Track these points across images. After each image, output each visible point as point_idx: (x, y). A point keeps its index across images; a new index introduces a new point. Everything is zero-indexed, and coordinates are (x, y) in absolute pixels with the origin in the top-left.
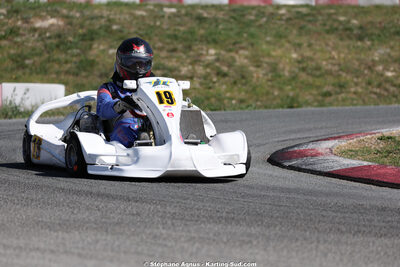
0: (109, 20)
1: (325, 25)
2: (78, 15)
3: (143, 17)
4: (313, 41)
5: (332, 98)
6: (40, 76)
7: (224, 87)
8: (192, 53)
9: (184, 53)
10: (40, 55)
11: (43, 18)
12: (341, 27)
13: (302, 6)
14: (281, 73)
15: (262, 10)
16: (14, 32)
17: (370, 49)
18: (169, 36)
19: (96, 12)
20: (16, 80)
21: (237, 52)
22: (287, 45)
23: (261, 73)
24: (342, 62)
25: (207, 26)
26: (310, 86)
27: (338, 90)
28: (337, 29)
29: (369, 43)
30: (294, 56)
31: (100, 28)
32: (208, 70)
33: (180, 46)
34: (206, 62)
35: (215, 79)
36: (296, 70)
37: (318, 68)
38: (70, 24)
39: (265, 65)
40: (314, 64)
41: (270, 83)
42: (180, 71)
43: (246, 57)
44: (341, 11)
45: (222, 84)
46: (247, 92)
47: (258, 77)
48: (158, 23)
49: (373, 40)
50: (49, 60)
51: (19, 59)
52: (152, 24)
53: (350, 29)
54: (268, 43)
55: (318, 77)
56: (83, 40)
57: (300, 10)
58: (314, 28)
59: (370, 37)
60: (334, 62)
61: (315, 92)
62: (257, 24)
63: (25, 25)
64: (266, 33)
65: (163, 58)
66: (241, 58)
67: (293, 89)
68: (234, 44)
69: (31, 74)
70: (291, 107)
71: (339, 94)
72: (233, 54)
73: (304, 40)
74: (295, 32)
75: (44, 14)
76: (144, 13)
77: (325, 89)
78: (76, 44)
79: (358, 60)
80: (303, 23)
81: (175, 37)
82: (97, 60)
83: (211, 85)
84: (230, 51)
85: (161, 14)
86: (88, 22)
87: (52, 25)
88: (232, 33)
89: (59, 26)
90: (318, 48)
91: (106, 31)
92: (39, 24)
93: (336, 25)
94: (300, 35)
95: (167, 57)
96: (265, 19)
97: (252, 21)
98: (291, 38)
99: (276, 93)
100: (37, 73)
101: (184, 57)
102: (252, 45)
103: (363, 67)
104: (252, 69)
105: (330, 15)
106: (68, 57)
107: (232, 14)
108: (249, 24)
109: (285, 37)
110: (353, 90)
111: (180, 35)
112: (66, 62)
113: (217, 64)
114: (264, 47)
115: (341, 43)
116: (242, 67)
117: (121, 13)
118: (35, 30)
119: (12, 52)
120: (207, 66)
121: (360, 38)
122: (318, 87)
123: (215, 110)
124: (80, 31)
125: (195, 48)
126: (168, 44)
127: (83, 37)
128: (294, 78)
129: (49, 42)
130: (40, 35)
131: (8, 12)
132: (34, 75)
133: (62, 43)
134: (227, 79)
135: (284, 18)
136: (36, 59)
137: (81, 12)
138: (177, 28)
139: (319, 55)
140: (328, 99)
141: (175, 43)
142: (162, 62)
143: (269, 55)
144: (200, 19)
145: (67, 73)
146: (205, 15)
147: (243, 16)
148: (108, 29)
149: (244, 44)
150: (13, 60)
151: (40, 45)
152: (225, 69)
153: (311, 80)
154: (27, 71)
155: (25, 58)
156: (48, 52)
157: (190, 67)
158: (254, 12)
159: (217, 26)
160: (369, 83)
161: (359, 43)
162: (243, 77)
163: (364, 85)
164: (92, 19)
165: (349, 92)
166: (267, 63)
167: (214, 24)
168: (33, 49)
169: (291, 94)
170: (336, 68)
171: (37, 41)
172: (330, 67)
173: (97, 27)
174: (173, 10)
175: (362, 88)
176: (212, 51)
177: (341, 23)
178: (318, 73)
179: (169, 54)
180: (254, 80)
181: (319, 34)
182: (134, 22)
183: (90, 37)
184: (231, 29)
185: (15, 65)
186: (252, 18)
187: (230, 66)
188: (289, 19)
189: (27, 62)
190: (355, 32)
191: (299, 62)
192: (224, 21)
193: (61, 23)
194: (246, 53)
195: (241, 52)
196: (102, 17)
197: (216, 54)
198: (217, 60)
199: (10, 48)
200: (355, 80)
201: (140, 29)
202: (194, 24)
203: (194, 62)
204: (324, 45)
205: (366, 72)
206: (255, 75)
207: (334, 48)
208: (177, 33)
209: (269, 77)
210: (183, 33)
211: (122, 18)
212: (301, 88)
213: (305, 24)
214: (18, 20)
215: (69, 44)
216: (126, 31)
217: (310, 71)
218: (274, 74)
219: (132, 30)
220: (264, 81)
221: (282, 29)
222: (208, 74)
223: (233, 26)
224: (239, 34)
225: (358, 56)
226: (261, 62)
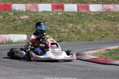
0: (42, 16)
1: (104, 17)
2: (33, 15)
3: (52, 15)
4: (100, 22)
5: (104, 38)
6: (21, 32)
7: (74, 35)
8: (65, 25)
9: (63, 25)
10: (22, 26)
11: (23, 16)
13: (98, 12)
14: (90, 31)
15: (86, 13)
16: (15, 20)
17: (116, 24)
18: (59, 21)
19: (39, 14)
21: (78, 25)
22: (93, 23)
23: (84, 31)
24: (108, 28)
25: (70, 18)
26: (98, 35)
27: (106, 36)
28: (107, 18)
29: (116, 22)
30: (94, 26)
32: (69, 30)
33: (62, 24)
34: (69, 28)
35: (71, 33)
36: (95, 30)
37: (101, 30)
38: (31, 17)
39: (86, 29)
40: (100, 28)
41: (87, 34)
42: (61, 31)
43: (80, 27)
44: (109, 13)
45: (73, 34)
46: (80, 36)
47: (84, 32)
48: (56, 17)
49: (117, 22)
50: (24, 28)
51: (15, 27)
52: (54, 17)
53: (111, 18)
54: (87, 22)
55: (101, 32)
56: (34, 22)
57: (97, 13)
58: (101, 18)
59: (117, 20)
60: (106, 28)
63: (18, 18)
64: (87, 20)
65: (57, 27)
66: (79, 27)
67: (93, 35)
68: (77, 23)
69: (19, 32)
70: (90, 41)
71: (107, 37)
73: (98, 21)
74: (95, 19)
75: (24, 15)
76: (52, 14)
77: (102, 36)
78: (32, 23)
79: (113, 27)
80: (97, 17)
81: (60, 21)
83: (70, 34)
84: (76, 25)
85: (57, 14)
86: (36, 17)
87: (26, 18)
88: (77, 20)
89: (28, 18)
90: (101, 24)
91: (41, 19)
92: (22, 17)
93: (107, 17)
95: (58, 27)
96: (87, 16)
97: (83, 16)
98: (94, 21)
99: (88, 37)
100: (20, 31)
102: (82, 23)
103: (114, 29)
104: (82, 30)
105: (106, 14)
106: (30, 27)
107: (78, 14)
108: (82, 17)
109: (92, 21)
110: (110, 36)
112: (29, 28)
113: (72, 29)
114: (86, 24)
115: (108, 22)
116: (79, 29)
117: (46, 14)
118: (21, 19)
119: (14, 25)
120: (69, 29)
121: (114, 21)
122: (101, 35)
123: (68, 42)
124: (33, 19)
125: (66, 24)
126: (58, 23)
128: (94, 32)
129: (24, 23)
130: (22, 21)
131: (13, 14)
132: (20, 32)
133: (28, 23)
134: (75, 33)
135: (92, 15)
136: (20, 27)
137: (34, 14)
138: (61, 18)
139: (101, 26)
140: (103, 38)
141: (60, 22)
142: (56, 28)
143: (87, 26)
144: (68, 16)
145: (29, 31)
146: (70, 15)
147: (81, 15)
149: (80, 23)
150: (14, 28)
151: (22, 23)
152: (74, 30)
153: (98, 33)
154: (18, 31)
156: (24, 26)
157: (64, 29)
158: (84, 14)
159: (73, 18)
160: (115, 34)
161: (113, 22)
162: (79, 32)
163: (114, 34)
164: (37, 16)
165: (109, 36)
166: (86, 28)
168: (20, 25)
169: (93, 37)
170: (106, 29)
171: (21, 22)
172: (104, 29)
173: (38, 18)
174: (61, 13)
175: (113, 35)
176: (71, 25)
177: (109, 17)
178: (101, 31)
179: (58, 26)
180: (82, 33)
181: (102, 20)
182: (50, 17)
183: (36, 21)
184: (77, 19)
186: (83, 15)
187: (75, 29)
188: (94, 16)
189: (18, 28)
190: (112, 19)
191: (96, 28)
192: (75, 16)
193: (28, 17)
194: (81, 25)
195: (79, 25)
196: (40, 15)
197: (72, 26)
198: (72, 27)
199: (13, 24)
200: (111, 33)
201: (51, 19)
202: (66, 17)
203: (66, 28)
204: (103, 23)
205: (115, 30)
206: (83, 32)
207: (106, 24)
208: (61, 20)
209: (87, 32)
210: (63, 20)
211: (46, 16)
212: (95, 35)
213: (98, 17)
214: (16, 16)
215: (30, 23)
216: (47, 19)
217: (98, 30)
218: (88, 31)
219: (49, 19)
220: (85, 33)
221: (91, 18)
222: (69, 31)
223: (78, 18)
224: (79, 20)
225: (112, 26)
226: (85, 28)
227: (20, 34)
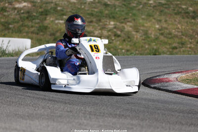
0: (56, 4)
1: (174, 10)
2: (39, 1)
3: (74, 3)
4: (168, 19)
5: (177, 50)
6: (18, 34)
7: (118, 42)
8: (101, 24)
9: (97, 23)
10: (18, 22)
11: (20, 3)
12: (183, 12)
14: (150, 36)
15: (140, 1)
16: (4, 9)
18: (88, 14)
20: (4, 36)
21: (126, 24)
22: (153, 20)
24: (183, 31)
25: (109, 9)
26: (166, 43)
27: (180, 46)
28: (181, 13)
30: (157, 26)
31: (51, 9)
32: (110, 33)
33: (94, 20)
34: (108, 29)
35: (113, 38)
36: (158, 34)
37: (170, 34)
38: (34, 6)
39: (141, 31)
40: (168, 31)
41: (143, 41)
42: (94, 33)
43: (131, 27)
44: (183, 2)
45: (117, 41)
46: (131, 46)
47: (137, 38)
48: (83, 7)
50: (22, 26)
51: (6, 24)
52: (79, 7)
53: (188, 13)
54: (143, 19)
55: (170, 38)
56: (41, 15)
57: (161, 1)
58: (168, 12)
60: (179, 30)
61: (168, 47)
62: (138, 8)
63: (10, 6)
64: (142, 14)
66: (128, 27)
67: (156, 45)
68: (124, 19)
69: (12, 33)
71: (181, 48)
72: (123, 25)
73: (163, 18)
74: (158, 13)
76: (75, 1)
77: (174, 45)
78: (38, 17)
79: (192, 30)
80: (162, 9)
82: (49, 26)
83: (111, 41)
84: (122, 23)
85: (85, 1)
86: (44, 5)
87: (25, 6)
88: (123, 13)
90: (170, 22)
92: (17, 6)
93: (180, 10)
94: (160, 15)
96: (141, 6)
97: (134, 7)
98: (155, 16)
99: (147, 47)
100: (16, 33)
101: (97, 25)
102: (134, 20)
103: (195, 33)
104: (134, 33)
105: (177, 5)
106: (33, 24)
107: (124, 3)
108: (132, 9)
109: (153, 16)
110: (189, 46)
111: (95, 13)
112: (32, 27)
113: (115, 30)
114: (141, 21)
115: (183, 20)
116: (128, 32)
117: (63, 0)
118: (15, 9)
119: (2, 20)
120: (109, 31)
121: (194, 18)
122: (170, 44)
124: (40, 10)
125: (103, 21)
126: (88, 18)
127: (42, 13)
128: (157, 38)
129: (22, 15)
130: (18, 12)
132: (14, 33)
133: (30, 16)
134: (120, 38)
135: (152, 5)
136: (15, 24)
138: (93, 9)
139: (171, 26)
140: (175, 51)
141: (92, 17)
143: (143, 26)
144: (106, 5)
145: (32, 33)
146: (109, 3)
147: (130, 4)
148: (55, 9)
149: (130, 20)
150: (3, 25)
151: (18, 17)
152: (119, 33)
153: (166, 40)
154: (11, 31)
155: (10, 24)
156: (22, 21)
157: (100, 31)
158: (136, 2)
159: (115, 9)
161: (193, 21)
162: (129, 37)
163: (195, 43)
164: (47, 3)
165: (186, 47)
166: (142, 30)
167: (114, 8)
168: (14, 19)
169: (155, 47)
170: (180, 34)
171: (16, 15)
172: (176, 33)
173: (49, 8)
175: (194, 45)
176: (112, 23)
177: (183, 9)
178: (170, 36)
179: (88, 24)
180: (135, 39)
181: (171, 15)
182: (70, 6)
183: (46, 13)
184: (123, 11)
185: (4, 28)
186: (135, 5)
187: (122, 31)
188: (154, 7)
189: (11, 26)
190: (191, 14)
191: (160, 30)
192: (119, 6)
193: (29, 5)
194: (131, 24)
195: (128, 24)
196: (52, 3)
197: (114, 25)
198: (115, 28)
199: (1, 18)
200: (190, 40)
201: (72, 10)
202: (103, 8)
203: (103, 28)
204: (173, 21)
205: (196, 36)
206: (135, 36)
207: (179, 23)
208: (93, 12)
209: (143, 38)
210: (97, 12)
211: (63, 3)
212: (160, 44)
213: (164, 9)
214: (6, 3)
215: (33, 17)
216: (65, 10)
217: (165, 35)
218: (146, 36)
219: (69, 10)
220: (140, 40)
221: (151, 12)
222: (110, 35)
223: (124, 9)
224: (127, 14)
225: (192, 28)
226: (139, 29)
227: (15, 37)
